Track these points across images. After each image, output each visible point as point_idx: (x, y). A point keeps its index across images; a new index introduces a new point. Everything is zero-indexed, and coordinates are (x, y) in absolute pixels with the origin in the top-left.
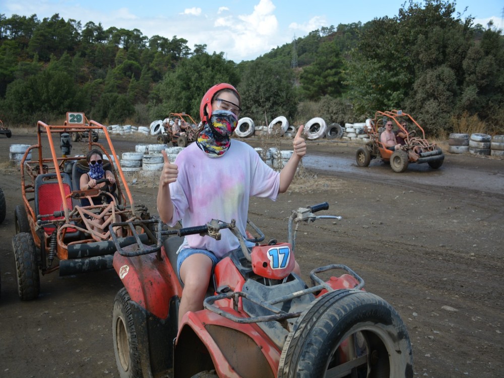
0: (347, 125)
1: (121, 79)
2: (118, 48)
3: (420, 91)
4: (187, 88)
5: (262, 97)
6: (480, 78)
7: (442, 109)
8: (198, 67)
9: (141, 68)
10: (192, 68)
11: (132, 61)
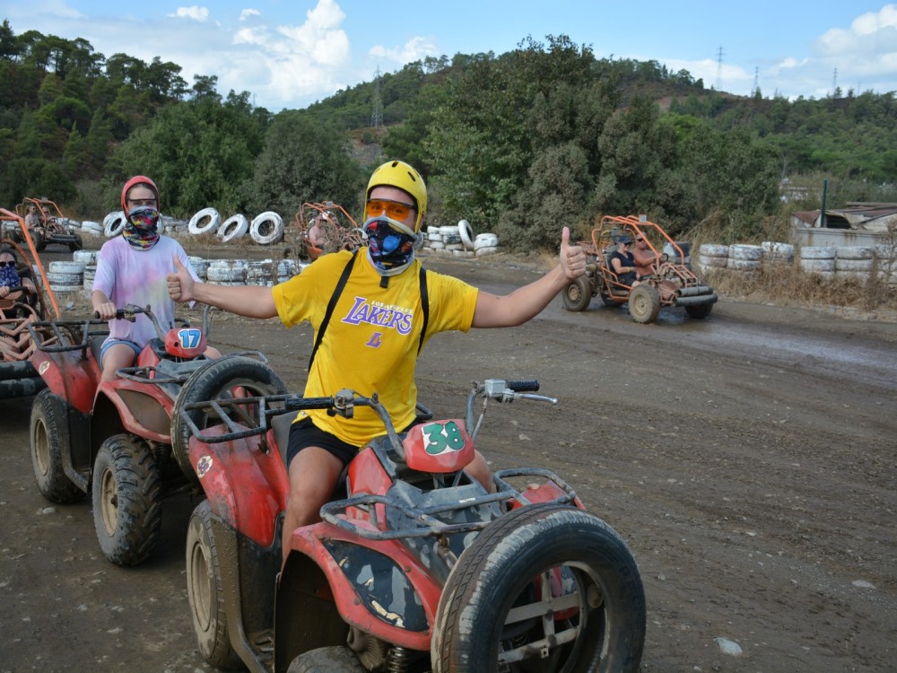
0: (431, 229)
1: (51, 131)
2: (45, 73)
3: (537, 178)
4: (172, 157)
5: (296, 179)
6: (620, 164)
7: (568, 209)
8: (192, 121)
9: (91, 113)
10: (181, 122)
11: (72, 99)
